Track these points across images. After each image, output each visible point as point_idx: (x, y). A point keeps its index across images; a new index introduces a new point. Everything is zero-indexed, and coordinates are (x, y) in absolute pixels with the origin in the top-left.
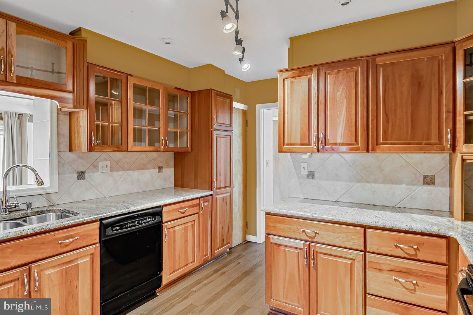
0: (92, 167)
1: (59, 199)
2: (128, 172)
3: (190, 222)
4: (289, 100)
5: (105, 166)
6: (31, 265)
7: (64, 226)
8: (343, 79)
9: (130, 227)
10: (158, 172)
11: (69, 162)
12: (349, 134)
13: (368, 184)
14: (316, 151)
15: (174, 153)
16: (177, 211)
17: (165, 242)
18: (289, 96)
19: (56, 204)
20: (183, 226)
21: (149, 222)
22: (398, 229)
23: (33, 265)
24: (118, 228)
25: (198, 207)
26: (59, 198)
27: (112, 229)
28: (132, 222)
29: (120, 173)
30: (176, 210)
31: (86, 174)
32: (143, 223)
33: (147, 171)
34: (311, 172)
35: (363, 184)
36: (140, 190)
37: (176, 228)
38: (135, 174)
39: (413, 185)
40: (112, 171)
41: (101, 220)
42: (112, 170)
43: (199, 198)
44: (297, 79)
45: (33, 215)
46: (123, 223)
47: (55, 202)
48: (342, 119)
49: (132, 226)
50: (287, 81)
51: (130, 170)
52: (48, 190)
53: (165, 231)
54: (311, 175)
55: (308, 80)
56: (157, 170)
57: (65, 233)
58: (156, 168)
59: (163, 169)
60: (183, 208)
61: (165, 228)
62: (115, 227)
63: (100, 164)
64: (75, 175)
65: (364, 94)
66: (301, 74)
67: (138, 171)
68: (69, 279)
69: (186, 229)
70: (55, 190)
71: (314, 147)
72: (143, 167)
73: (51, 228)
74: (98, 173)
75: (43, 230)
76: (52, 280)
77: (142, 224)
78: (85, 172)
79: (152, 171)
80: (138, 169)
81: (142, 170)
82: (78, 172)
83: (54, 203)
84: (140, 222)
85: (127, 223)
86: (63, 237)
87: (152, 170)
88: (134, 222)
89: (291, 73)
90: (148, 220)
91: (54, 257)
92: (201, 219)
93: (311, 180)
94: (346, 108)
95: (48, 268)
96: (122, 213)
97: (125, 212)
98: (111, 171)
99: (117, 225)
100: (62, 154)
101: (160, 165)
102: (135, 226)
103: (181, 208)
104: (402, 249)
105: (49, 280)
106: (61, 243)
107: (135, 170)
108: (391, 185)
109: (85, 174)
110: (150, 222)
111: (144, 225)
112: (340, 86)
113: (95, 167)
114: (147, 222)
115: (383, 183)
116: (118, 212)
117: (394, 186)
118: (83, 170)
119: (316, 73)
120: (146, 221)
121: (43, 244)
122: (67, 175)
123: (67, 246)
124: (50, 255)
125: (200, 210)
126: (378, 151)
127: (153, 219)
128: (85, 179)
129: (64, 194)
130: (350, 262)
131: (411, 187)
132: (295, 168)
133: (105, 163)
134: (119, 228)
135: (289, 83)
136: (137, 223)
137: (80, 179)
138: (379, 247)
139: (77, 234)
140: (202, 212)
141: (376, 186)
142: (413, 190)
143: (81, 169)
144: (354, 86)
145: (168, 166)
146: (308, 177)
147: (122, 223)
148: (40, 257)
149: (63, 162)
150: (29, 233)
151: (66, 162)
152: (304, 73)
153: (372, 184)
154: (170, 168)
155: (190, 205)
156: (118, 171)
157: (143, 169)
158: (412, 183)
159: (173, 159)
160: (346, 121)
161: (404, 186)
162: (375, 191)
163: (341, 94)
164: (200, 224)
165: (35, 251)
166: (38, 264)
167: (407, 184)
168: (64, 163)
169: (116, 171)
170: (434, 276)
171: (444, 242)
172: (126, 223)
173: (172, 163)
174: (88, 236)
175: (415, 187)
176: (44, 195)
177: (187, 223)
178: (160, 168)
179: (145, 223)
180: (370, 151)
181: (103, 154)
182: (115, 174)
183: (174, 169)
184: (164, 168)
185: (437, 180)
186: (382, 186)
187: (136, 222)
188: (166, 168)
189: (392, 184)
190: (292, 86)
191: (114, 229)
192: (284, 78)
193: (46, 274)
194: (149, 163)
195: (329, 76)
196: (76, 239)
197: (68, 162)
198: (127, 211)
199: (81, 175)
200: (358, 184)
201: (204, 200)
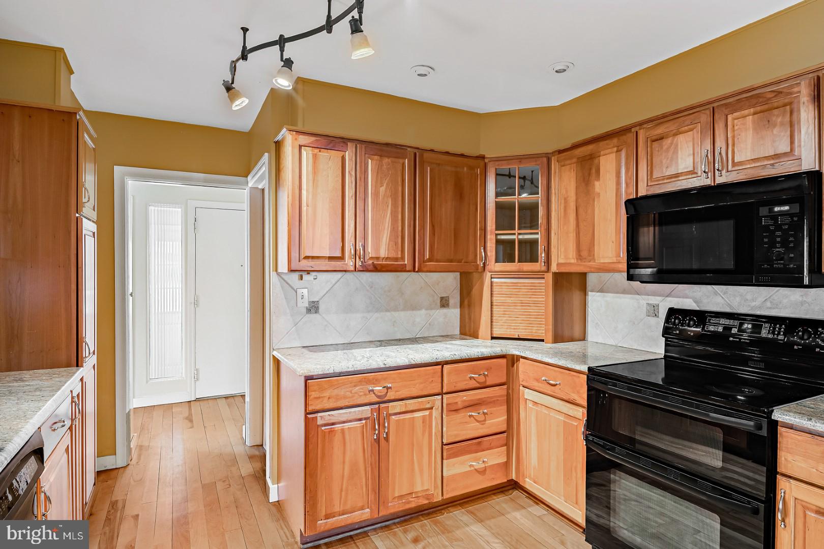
4: (311, 184)
8: (388, 171)
12: (395, 246)
13: (388, 314)
14: (352, 269)
18: (311, 177)
22: (473, 357)
34: (313, 302)
35: (382, 313)
39: (432, 309)
44: (323, 152)
48: (387, 224)
50: (305, 150)
54: (313, 308)
55: (341, 158)
65: (411, 195)
66: (332, 145)
71: (349, 263)
89: (313, 139)
93: (313, 316)
94: (392, 210)
104: (475, 379)
108: (411, 312)
112: (385, 179)
115: (403, 310)
117: (414, 312)
119: (352, 151)
126: (425, 269)
130: (428, 414)
131: (429, 311)
132: (286, 298)
135: (311, 156)
138: (456, 383)
141: (396, 314)
142: (432, 314)
144: (400, 183)
146: (309, 311)
152: (334, 146)
153: (393, 313)
158: (430, 308)
160: (391, 229)
161: (423, 312)
162: (395, 321)
163: (386, 191)
167: (426, 309)
170: (499, 399)
171: (504, 361)
175: (433, 311)
180: (417, 270)
185: (451, 302)
186: (402, 314)
189: (413, 310)
190: (315, 162)
192: (301, 144)
195: (370, 161)
200: (377, 315)
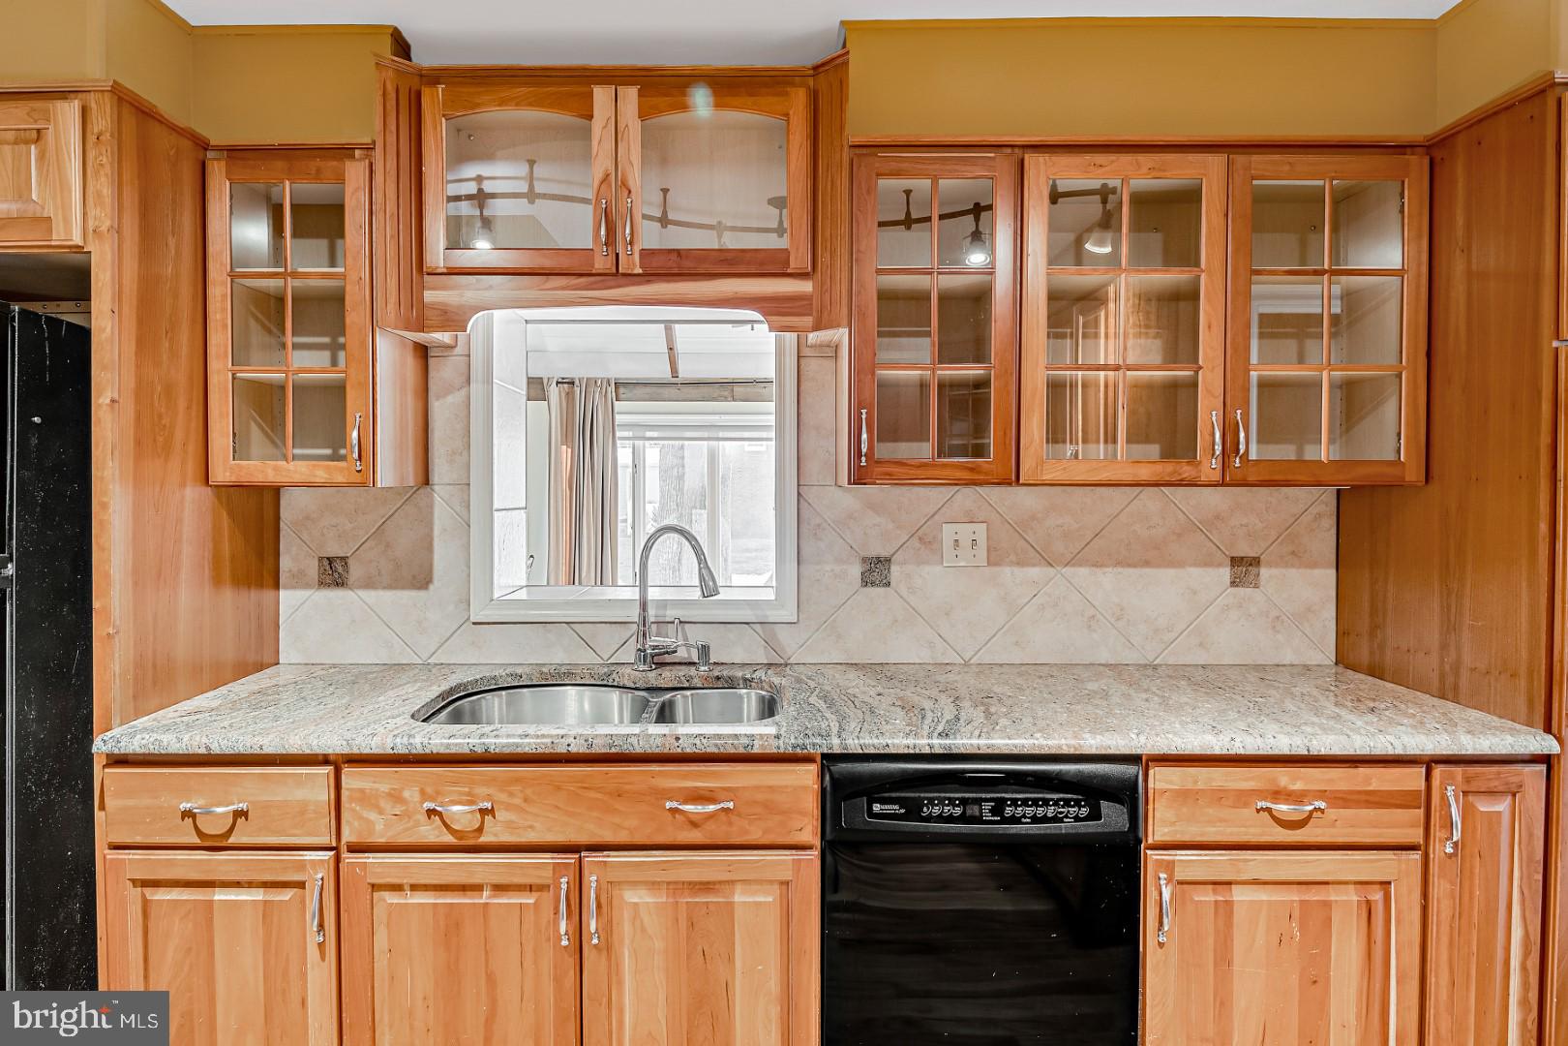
0: (915, 542)
1: (801, 647)
2: (1068, 571)
3: (1352, 887)
5: (966, 542)
6: (585, 857)
7: (679, 750)
9: (951, 819)
10: (1233, 584)
11: (834, 522)
15: (1338, 491)
16: (1246, 805)
17: (1161, 945)
19: (791, 661)
20: (1293, 896)
21: (1055, 819)
23: (588, 857)
24: (894, 808)
25: (1421, 812)
26: (803, 642)
27: (870, 809)
28: (964, 802)
29: (1034, 572)
30: (1243, 798)
31: (894, 568)
32: (1024, 816)
33: (1169, 574)
36: (1130, 657)
37: (1239, 895)
38: (1105, 585)
40: (996, 564)
41: (829, 759)
42: (995, 558)
43: (1430, 763)
45: (706, 686)
46: (922, 795)
47: (790, 653)
49: (964, 819)
51: (1081, 566)
52: (768, 613)
53: (1158, 888)
56: (1225, 573)
57: (686, 776)
58: (1220, 565)
59: (1265, 572)
60: (1297, 797)
61: (1163, 875)
62: (883, 801)
63: (948, 532)
64: (856, 571)
67: (1120, 570)
68: (700, 948)
69: (1316, 921)
70: (788, 614)
72: (1151, 555)
73: (638, 750)
74: (938, 568)
75: (613, 750)
76: (643, 930)
77: (1015, 820)
78: (888, 560)
79: (1195, 574)
80: (1119, 564)
81: (1142, 566)
82: (864, 560)
83: (785, 657)
84: (1008, 811)
85: (941, 801)
86: (681, 789)
87: (1195, 572)
88: (979, 801)
90: (1051, 812)
91: (654, 852)
92: (1439, 888)
95: (634, 884)
96: (912, 752)
97: (927, 750)
98: (989, 563)
99: (894, 795)
100: (810, 494)
101: (1245, 550)
102: (979, 820)
103: (1278, 795)
105: (633, 924)
106: (674, 811)
107: (1106, 566)
109: (889, 569)
110: (1061, 821)
111: (1025, 828)
113: (926, 542)
114: (1045, 819)
116: (896, 741)
118: (884, 553)
120: (1040, 812)
121: (619, 796)
122: (828, 568)
123: (694, 824)
124: (639, 839)
125: (1437, 833)
127: (1084, 811)
128: (888, 584)
129: (817, 630)
133: (965, 531)
134: (903, 811)
136: (993, 811)
137: (873, 584)
139: (731, 793)
140: (1449, 850)
143: (878, 550)
145: (1297, 557)
147: (917, 795)
148: (608, 837)
149: (818, 520)
150: (573, 749)
151: (826, 521)
154: (1313, 565)
155: (1343, 786)
156: (1021, 563)
157: (1147, 564)
159: (1329, 524)
164: (1433, 919)
165: (595, 814)
166: (601, 859)
168: (819, 525)
169: (1012, 564)
172: (937, 798)
173: (1324, 541)
174: (770, 808)
176: (758, 627)
177: (1326, 883)
178: (1244, 567)
179: (1035, 820)
181: (959, 496)
182: (1008, 574)
183: (1335, 571)
184: (1270, 565)
187: (987, 806)
188: (1281, 562)
191: (877, 808)
193: (627, 903)
194: (1179, 535)
196: (726, 810)
197: (832, 524)
198: (938, 745)
199: (876, 571)
201: (1468, 780)
